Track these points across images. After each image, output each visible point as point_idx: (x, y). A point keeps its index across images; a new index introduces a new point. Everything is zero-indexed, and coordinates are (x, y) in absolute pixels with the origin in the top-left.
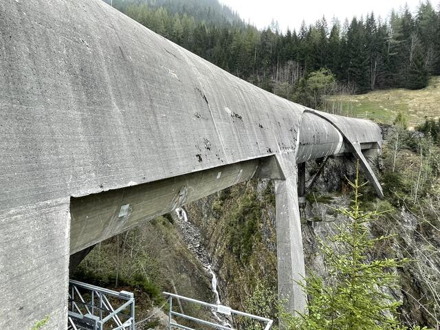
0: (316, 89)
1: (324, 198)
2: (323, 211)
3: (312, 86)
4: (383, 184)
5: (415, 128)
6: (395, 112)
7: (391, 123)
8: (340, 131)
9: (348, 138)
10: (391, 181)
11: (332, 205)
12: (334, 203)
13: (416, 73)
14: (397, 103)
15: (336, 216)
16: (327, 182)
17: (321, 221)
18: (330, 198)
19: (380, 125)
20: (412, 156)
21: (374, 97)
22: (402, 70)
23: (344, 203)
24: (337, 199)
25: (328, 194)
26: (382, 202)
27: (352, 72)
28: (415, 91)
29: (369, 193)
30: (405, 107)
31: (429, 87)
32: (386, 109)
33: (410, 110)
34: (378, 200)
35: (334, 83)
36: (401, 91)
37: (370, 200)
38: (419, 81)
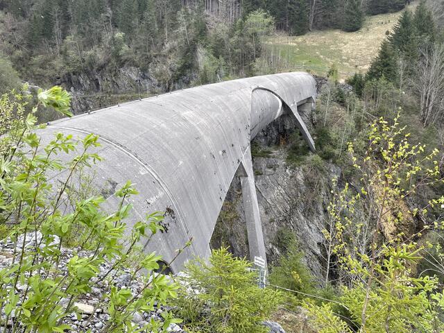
0: (255, 34)
1: (264, 152)
2: (264, 165)
3: (250, 31)
4: (315, 138)
5: (346, 81)
6: (329, 60)
7: (325, 74)
8: (279, 98)
9: (287, 103)
10: (322, 136)
11: (271, 159)
12: (274, 157)
13: (352, 14)
14: (332, 48)
15: (275, 170)
16: (266, 136)
17: (262, 174)
18: (270, 152)
19: (315, 77)
20: (341, 111)
21: (312, 40)
22: (339, 9)
23: (282, 156)
24: (275, 152)
25: (268, 149)
26: (314, 155)
27: (291, 9)
28: (350, 34)
29: (303, 147)
30: (339, 53)
31: (363, 30)
32: (322, 56)
33: (344, 58)
34: (310, 153)
35: (272, 27)
36: (337, 33)
37: (304, 154)
38: (354, 22)
